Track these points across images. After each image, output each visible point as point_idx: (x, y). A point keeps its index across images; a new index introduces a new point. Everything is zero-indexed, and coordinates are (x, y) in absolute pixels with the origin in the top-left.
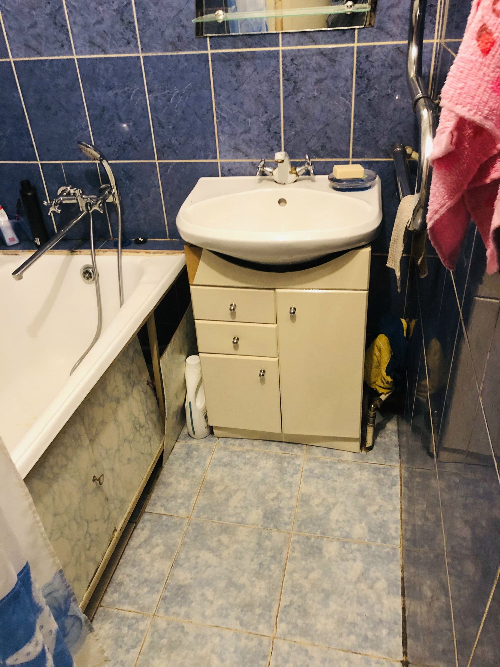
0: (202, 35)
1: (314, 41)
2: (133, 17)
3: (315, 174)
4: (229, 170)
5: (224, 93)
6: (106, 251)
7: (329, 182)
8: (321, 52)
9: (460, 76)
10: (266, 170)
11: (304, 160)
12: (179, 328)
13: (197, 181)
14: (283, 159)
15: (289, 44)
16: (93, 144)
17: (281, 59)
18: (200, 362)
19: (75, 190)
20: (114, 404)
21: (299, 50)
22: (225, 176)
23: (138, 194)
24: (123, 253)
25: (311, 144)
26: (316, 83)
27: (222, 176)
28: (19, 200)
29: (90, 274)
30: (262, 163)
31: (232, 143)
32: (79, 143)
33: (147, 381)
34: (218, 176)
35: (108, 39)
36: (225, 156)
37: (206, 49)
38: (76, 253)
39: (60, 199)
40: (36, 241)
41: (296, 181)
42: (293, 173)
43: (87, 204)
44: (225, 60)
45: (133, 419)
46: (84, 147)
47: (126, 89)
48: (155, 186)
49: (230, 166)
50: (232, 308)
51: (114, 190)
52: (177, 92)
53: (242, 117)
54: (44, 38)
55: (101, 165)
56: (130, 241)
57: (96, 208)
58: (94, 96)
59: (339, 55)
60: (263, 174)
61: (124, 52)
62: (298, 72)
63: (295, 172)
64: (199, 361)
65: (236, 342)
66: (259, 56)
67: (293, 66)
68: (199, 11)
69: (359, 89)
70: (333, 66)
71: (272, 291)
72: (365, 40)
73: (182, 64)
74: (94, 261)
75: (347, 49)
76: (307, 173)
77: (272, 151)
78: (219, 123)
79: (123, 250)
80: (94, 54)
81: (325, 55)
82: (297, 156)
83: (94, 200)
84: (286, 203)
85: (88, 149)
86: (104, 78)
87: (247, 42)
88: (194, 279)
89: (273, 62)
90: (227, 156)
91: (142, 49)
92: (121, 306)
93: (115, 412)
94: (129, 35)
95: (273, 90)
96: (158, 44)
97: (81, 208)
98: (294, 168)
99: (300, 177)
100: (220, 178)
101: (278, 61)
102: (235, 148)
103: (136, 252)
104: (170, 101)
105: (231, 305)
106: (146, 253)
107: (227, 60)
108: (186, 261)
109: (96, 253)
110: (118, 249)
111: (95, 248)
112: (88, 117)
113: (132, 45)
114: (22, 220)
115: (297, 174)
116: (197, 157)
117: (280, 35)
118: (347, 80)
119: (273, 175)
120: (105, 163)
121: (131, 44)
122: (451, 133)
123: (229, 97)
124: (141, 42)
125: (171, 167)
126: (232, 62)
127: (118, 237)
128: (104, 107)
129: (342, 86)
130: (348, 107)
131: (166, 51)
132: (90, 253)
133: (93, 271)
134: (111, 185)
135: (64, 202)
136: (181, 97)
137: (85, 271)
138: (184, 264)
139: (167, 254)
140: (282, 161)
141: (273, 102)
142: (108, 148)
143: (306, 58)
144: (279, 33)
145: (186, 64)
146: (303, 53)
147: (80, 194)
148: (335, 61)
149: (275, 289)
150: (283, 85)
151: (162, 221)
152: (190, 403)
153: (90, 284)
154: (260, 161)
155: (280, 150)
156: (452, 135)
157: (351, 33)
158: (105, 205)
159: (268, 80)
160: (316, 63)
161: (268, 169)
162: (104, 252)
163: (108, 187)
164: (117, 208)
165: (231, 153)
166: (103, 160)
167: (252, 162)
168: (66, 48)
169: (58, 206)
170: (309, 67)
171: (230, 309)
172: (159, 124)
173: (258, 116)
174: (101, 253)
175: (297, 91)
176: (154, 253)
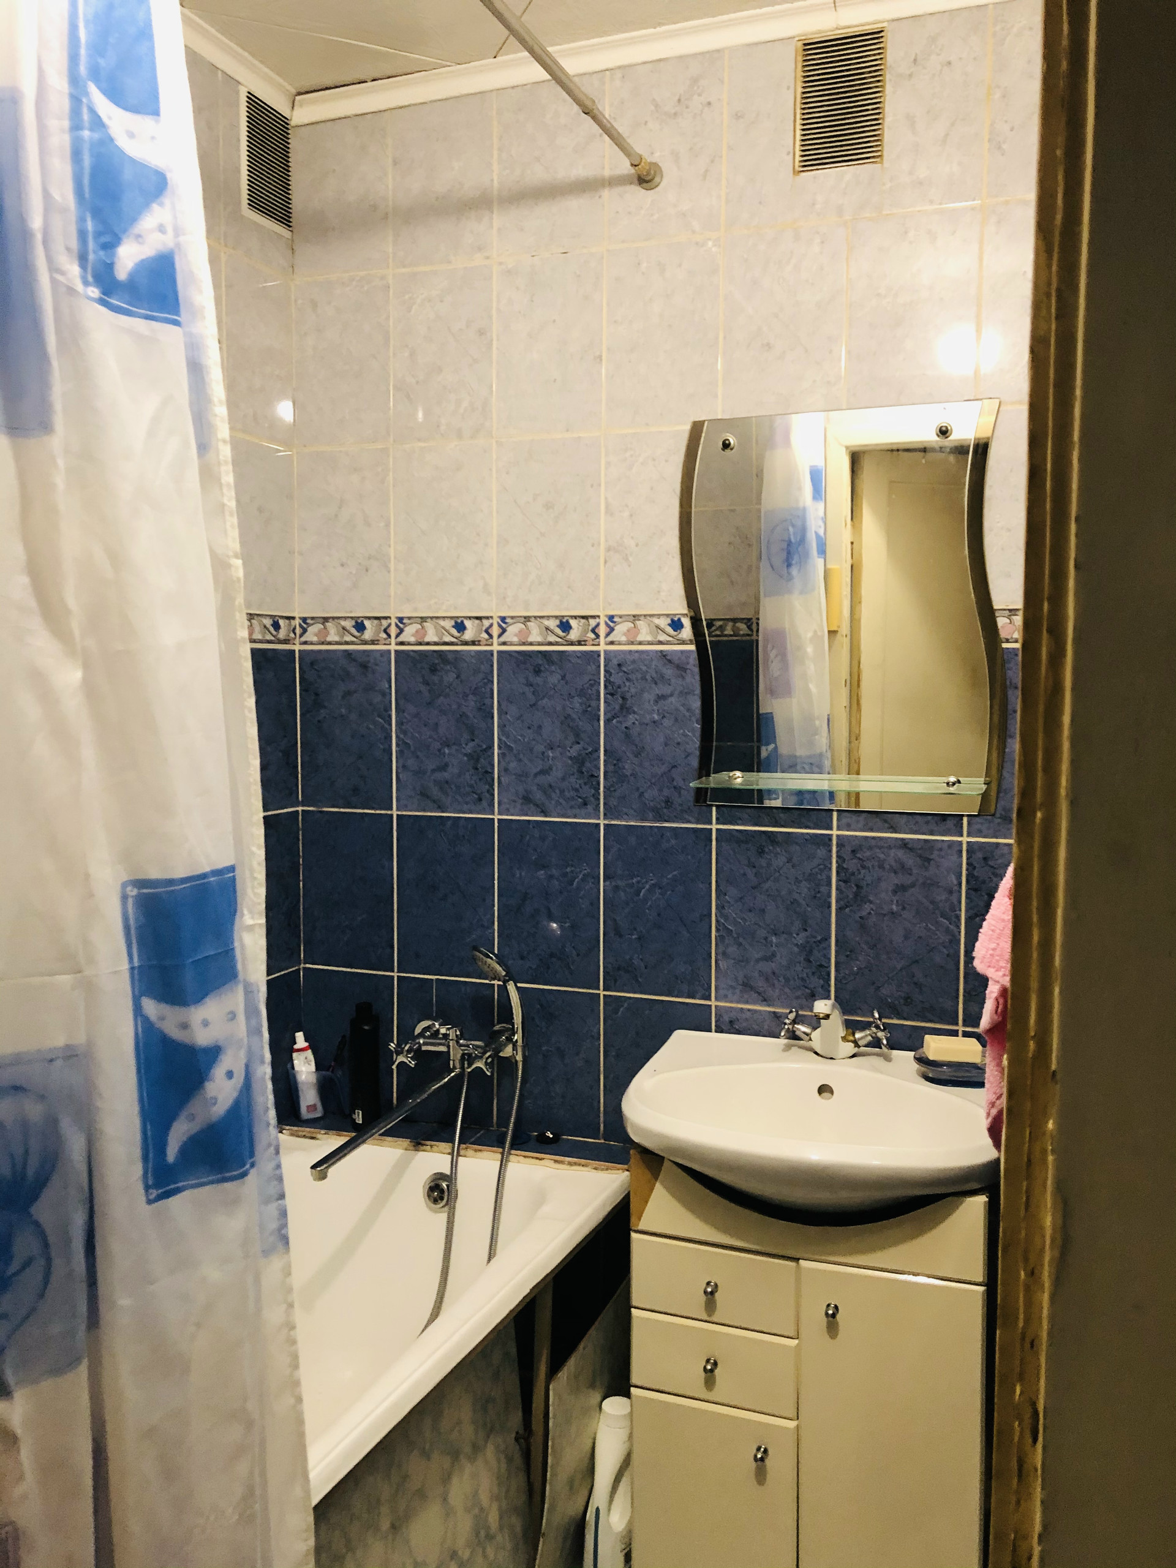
0: (705, 802)
1: (892, 827)
2: (599, 769)
3: (892, 1046)
4: (731, 1022)
5: (733, 891)
6: (480, 1151)
7: (915, 1066)
8: (904, 844)
9: (991, 935)
10: (797, 1029)
11: (872, 1020)
12: (597, 1323)
13: (670, 1035)
14: (828, 1013)
15: (849, 827)
16: (496, 952)
17: (834, 849)
18: (631, 1413)
19: (448, 1029)
20: (447, 1461)
21: (866, 838)
22: (722, 1032)
23: (558, 1049)
24: (512, 1158)
25: (884, 991)
26: (895, 892)
27: (716, 1032)
28: (344, 1037)
29: (442, 1191)
30: (792, 1016)
31: (741, 976)
32: (476, 948)
33: (517, 1433)
34: (710, 1031)
35: (553, 795)
36: (726, 996)
37: (711, 823)
38: (422, 1148)
39: (419, 1043)
40: (355, 1116)
41: (853, 1056)
42: (848, 1041)
43: (463, 1055)
44: (739, 842)
45: (476, 1511)
46: (481, 956)
47: (568, 870)
48: (592, 1037)
49: (733, 1015)
50: (709, 1290)
51: (518, 1037)
52: (652, 882)
53: (762, 933)
54: (453, 786)
55: (503, 989)
56: (530, 1136)
57: (480, 1064)
58: (514, 875)
59: (936, 852)
60: (793, 1036)
61: (575, 817)
62: (863, 871)
63: (851, 1038)
64: (629, 1410)
65: (710, 1370)
66: (796, 840)
67: (855, 861)
68: (704, 770)
69: (971, 909)
70: (927, 869)
71: (792, 1264)
72: (979, 833)
73: (668, 841)
74: (454, 1165)
75: (951, 844)
76: (876, 1043)
77: (813, 997)
78: (720, 939)
79: (513, 1152)
80: (527, 815)
81: (911, 849)
82: (859, 1011)
83: (480, 1050)
84: (832, 1092)
85: (489, 960)
86: (535, 850)
87: (777, 818)
88: (640, 1219)
89: (821, 852)
90: (730, 995)
91: (605, 814)
92: (489, 1260)
93: (446, 1479)
94: (587, 791)
95: (818, 895)
96: (632, 808)
97: (451, 1062)
98: (850, 1031)
99: (863, 1049)
100: (713, 1035)
101: (830, 851)
102: (745, 985)
103: (537, 1158)
104: (638, 895)
105: (708, 1283)
106: (556, 1161)
107: (742, 842)
108: (629, 1186)
109: (462, 1152)
110: (504, 1148)
111: (460, 1143)
112: (496, 908)
113: (590, 808)
114: (340, 1073)
115: (856, 1043)
116: (676, 993)
117: (835, 814)
118: (951, 892)
119: (810, 1040)
120: (511, 987)
121: (589, 806)
122: (997, 999)
123: (741, 898)
124: (605, 804)
125: (626, 1005)
126: (750, 845)
127: (507, 1127)
128: (526, 893)
129: (941, 901)
130: (953, 936)
131: (643, 820)
132: (450, 1151)
133: (448, 1186)
134: (513, 1026)
135: (424, 1048)
136: (658, 891)
137: (432, 1184)
138: (626, 1192)
139: (596, 1169)
140: (827, 1017)
141: (818, 914)
142: (521, 962)
143: (878, 850)
144: (833, 810)
145: (673, 842)
146: (873, 843)
147: (457, 1036)
148: (929, 860)
149: (799, 1259)
150: (837, 889)
151: (595, 1104)
152: (598, 1510)
153: (436, 1212)
154: (788, 1011)
155: (828, 997)
156: (998, 1003)
157: (955, 822)
158: (495, 1062)
159: (811, 877)
160: (895, 861)
161: (802, 1028)
162: (476, 1151)
163: (507, 1030)
164: (517, 1070)
165: (737, 991)
166: (508, 981)
167: (774, 1013)
168: (484, 803)
169: (412, 1054)
170: (883, 865)
171: (705, 1292)
172: (614, 930)
173: (790, 934)
174: (470, 1152)
175: (861, 901)
176: (570, 1164)
